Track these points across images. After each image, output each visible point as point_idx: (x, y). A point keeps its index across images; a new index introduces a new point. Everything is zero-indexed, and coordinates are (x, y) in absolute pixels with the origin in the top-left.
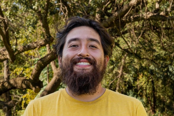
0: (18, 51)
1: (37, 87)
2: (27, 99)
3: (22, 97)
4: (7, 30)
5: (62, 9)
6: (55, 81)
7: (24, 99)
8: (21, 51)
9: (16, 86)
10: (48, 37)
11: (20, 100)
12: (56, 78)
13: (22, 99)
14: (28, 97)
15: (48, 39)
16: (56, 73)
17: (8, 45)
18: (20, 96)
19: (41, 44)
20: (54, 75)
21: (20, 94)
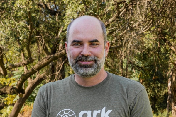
0: (8, 68)
1: (21, 93)
2: (8, 101)
3: (4, 100)
4: (2, 54)
5: (41, 40)
6: (30, 88)
7: (5, 101)
8: (10, 68)
9: (5, 92)
10: (29, 59)
11: (2, 102)
12: (31, 87)
13: (4, 101)
14: (8, 99)
15: (30, 60)
16: (30, 83)
17: (2, 64)
18: (3, 99)
19: (25, 63)
20: (29, 84)
21: (3, 98)
